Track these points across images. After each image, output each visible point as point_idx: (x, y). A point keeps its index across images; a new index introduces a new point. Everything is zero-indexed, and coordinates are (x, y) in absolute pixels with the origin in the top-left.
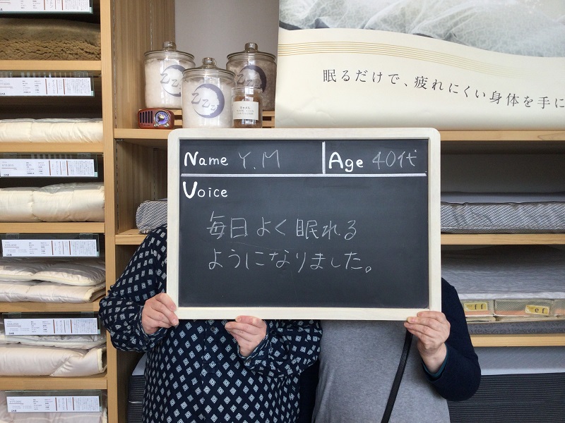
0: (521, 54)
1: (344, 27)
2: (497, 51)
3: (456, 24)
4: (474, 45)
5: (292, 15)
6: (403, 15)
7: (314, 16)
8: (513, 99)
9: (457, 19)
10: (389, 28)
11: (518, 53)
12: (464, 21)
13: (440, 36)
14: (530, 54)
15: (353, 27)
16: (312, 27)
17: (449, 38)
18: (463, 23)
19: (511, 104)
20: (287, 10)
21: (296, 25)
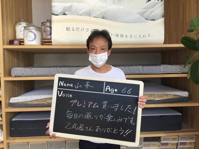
0: (124, 23)
1: (72, 15)
2: (117, 22)
3: (105, 14)
4: (111, 20)
5: (56, 11)
6: (90, 11)
7: (63, 11)
8: (122, 36)
9: (106, 12)
10: (85, 15)
11: (124, 22)
12: (108, 13)
13: (101, 18)
14: (127, 22)
15: (75, 15)
16: (62, 15)
17: (103, 18)
18: (107, 14)
19: (121, 37)
20: (55, 10)
21: (57, 14)
